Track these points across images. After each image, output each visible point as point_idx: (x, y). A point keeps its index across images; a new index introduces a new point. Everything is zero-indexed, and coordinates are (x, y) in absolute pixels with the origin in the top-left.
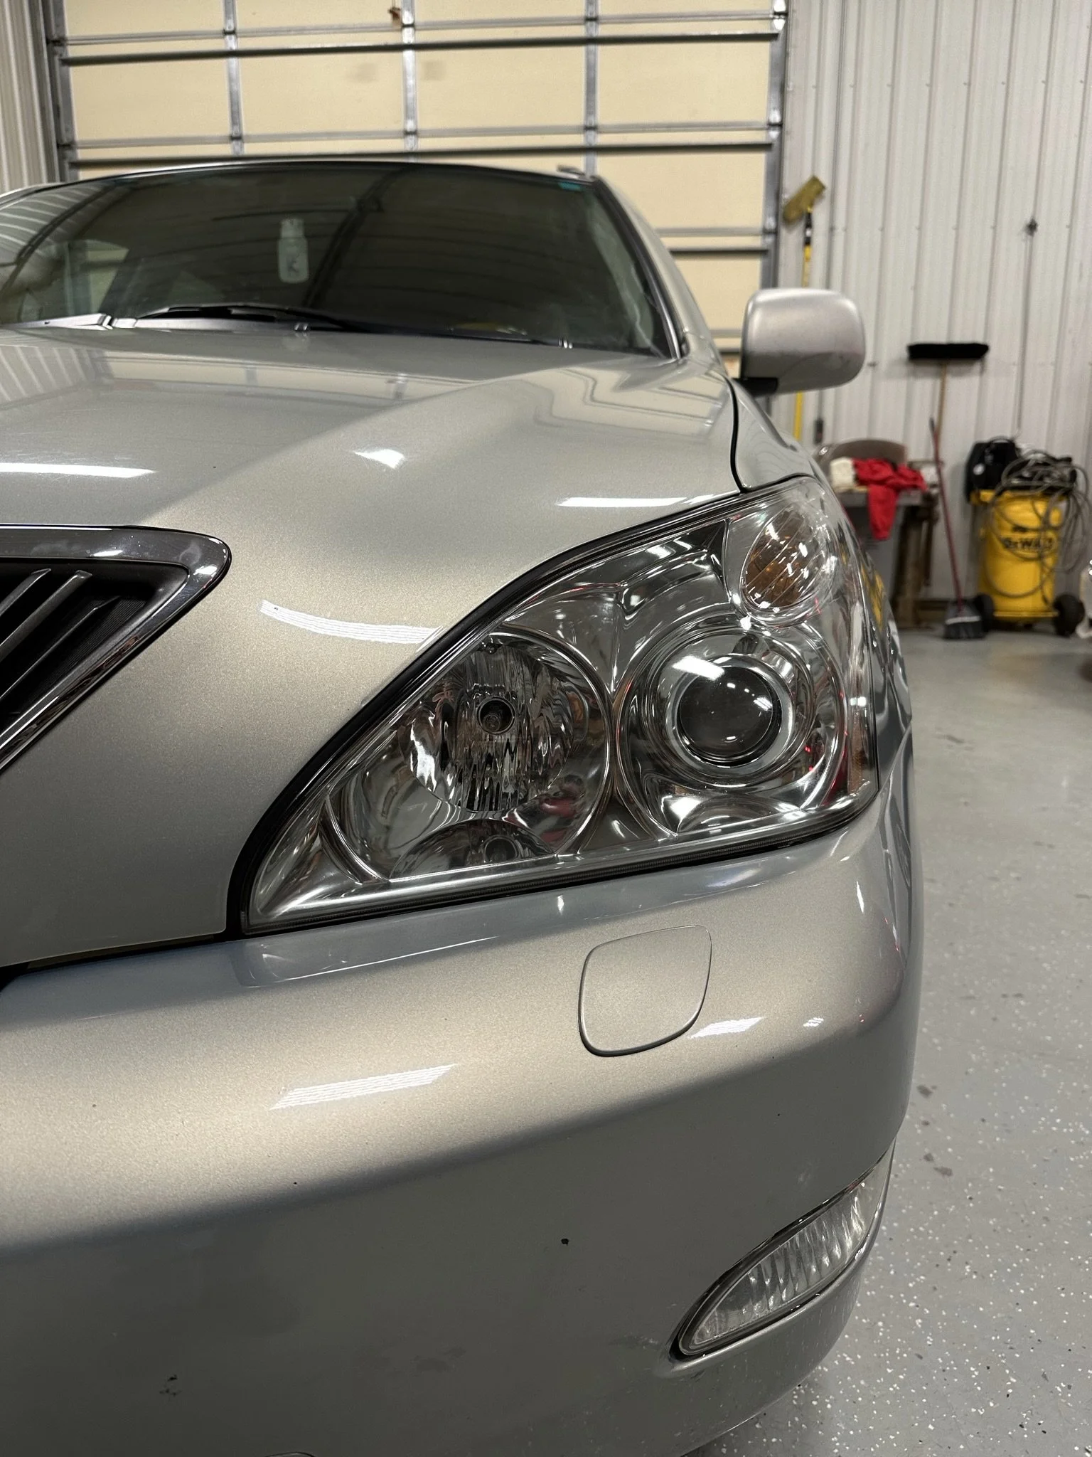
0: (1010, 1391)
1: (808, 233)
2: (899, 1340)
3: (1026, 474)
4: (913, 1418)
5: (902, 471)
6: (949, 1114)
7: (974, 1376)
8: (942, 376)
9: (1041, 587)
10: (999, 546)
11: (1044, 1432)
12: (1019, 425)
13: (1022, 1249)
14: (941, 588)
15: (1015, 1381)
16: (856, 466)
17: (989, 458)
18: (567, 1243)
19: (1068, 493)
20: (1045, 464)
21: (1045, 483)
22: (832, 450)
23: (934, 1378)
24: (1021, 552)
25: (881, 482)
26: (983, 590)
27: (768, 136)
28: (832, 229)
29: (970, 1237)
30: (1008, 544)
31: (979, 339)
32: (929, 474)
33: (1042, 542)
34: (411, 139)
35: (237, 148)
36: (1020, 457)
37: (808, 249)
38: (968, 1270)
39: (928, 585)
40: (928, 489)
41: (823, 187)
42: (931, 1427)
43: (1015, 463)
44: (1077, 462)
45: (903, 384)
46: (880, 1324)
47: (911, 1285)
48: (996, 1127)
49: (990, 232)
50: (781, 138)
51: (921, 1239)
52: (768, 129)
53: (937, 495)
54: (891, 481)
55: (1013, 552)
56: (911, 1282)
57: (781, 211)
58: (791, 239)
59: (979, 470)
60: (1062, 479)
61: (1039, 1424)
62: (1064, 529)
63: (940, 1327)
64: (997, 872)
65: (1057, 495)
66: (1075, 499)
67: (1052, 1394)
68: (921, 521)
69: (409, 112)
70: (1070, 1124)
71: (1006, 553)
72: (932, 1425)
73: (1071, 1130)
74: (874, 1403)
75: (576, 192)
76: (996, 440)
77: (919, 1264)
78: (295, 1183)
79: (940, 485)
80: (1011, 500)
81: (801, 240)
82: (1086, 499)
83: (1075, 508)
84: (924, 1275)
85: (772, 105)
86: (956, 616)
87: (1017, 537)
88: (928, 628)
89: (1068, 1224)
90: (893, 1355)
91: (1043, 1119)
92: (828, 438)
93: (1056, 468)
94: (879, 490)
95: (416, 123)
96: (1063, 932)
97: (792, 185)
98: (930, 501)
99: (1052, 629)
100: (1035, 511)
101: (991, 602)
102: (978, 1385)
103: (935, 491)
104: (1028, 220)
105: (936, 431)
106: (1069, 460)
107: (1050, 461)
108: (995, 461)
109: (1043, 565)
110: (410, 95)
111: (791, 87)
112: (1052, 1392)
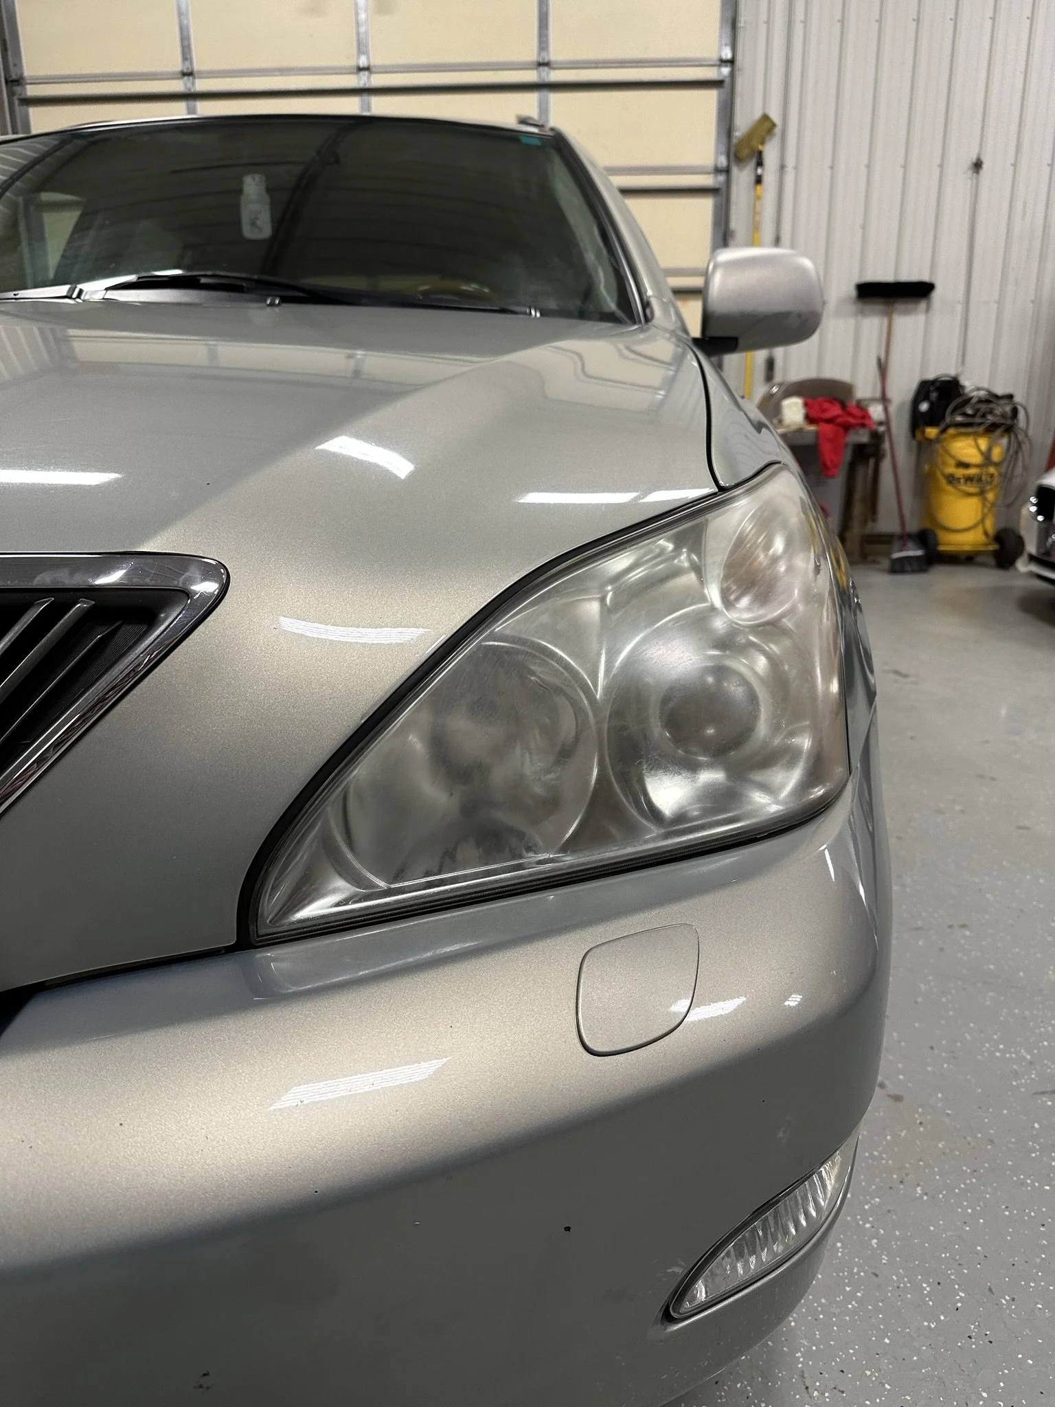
0: (959, 1305)
1: (759, 171)
2: (857, 1260)
3: (970, 412)
4: (871, 1332)
5: (849, 409)
6: (900, 1042)
7: (925, 1292)
8: (889, 315)
9: (982, 521)
10: (943, 481)
11: (991, 1342)
12: (963, 363)
13: (968, 1171)
14: (887, 522)
15: (963, 1295)
16: (806, 405)
17: (934, 395)
18: (569, 1230)
19: (1009, 430)
20: (988, 401)
21: (988, 420)
22: (783, 388)
23: (889, 1294)
24: (964, 488)
25: (830, 421)
26: (928, 525)
27: (720, 73)
28: (782, 167)
29: (921, 1160)
30: (951, 479)
31: (926, 278)
32: (876, 412)
33: (984, 478)
34: (364, 75)
35: (189, 85)
36: (964, 394)
37: (759, 187)
38: (919, 1192)
39: (874, 520)
40: (875, 427)
41: (774, 125)
42: (887, 1341)
43: (959, 400)
44: (1017, 399)
45: (852, 322)
46: (839, 1245)
47: (866, 1207)
48: (944, 1054)
49: (937, 171)
50: (732, 75)
51: (875, 1163)
52: (720, 66)
53: (883, 432)
54: (839, 420)
55: (955, 488)
56: (867, 1204)
57: (733, 149)
58: (742, 177)
59: (924, 407)
60: (1003, 416)
61: (986, 1335)
62: (1005, 464)
63: (895, 1247)
64: (942, 805)
65: (999, 431)
66: (1016, 436)
67: (997, 1307)
68: (867, 458)
69: (362, 48)
70: (1012, 1050)
71: (949, 488)
72: (888, 1339)
73: (1013, 1055)
74: (834, 1319)
75: (537, 147)
76: (939, 378)
77: (874, 1187)
78: (316, 1192)
79: (886, 423)
80: (954, 437)
81: (752, 178)
82: (1027, 436)
83: (1016, 445)
84: (878, 1197)
85: (724, 42)
86: (901, 550)
87: (960, 472)
88: (874, 562)
89: (1012, 1146)
90: (851, 1274)
91: (987, 1045)
92: (778, 378)
93: (998, 405)
94: (828, 429)
95: (368, 58)
96: (1005, 863)
97: (743, 122)
98: (877, 438)
99: (992, 561)
100: (978, 447)
101: (935, 536)
102: (930, 1300)
103: (882, 429)
104: (974, 160)
105: (883, 368)
106: (1010, 397)
107: (992, 398)
108: (940, 398)
109: (985, 500)
110: (362, 29)
111: (742, 22)
112: (997, 1304)
